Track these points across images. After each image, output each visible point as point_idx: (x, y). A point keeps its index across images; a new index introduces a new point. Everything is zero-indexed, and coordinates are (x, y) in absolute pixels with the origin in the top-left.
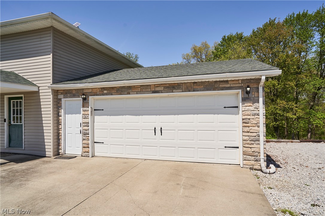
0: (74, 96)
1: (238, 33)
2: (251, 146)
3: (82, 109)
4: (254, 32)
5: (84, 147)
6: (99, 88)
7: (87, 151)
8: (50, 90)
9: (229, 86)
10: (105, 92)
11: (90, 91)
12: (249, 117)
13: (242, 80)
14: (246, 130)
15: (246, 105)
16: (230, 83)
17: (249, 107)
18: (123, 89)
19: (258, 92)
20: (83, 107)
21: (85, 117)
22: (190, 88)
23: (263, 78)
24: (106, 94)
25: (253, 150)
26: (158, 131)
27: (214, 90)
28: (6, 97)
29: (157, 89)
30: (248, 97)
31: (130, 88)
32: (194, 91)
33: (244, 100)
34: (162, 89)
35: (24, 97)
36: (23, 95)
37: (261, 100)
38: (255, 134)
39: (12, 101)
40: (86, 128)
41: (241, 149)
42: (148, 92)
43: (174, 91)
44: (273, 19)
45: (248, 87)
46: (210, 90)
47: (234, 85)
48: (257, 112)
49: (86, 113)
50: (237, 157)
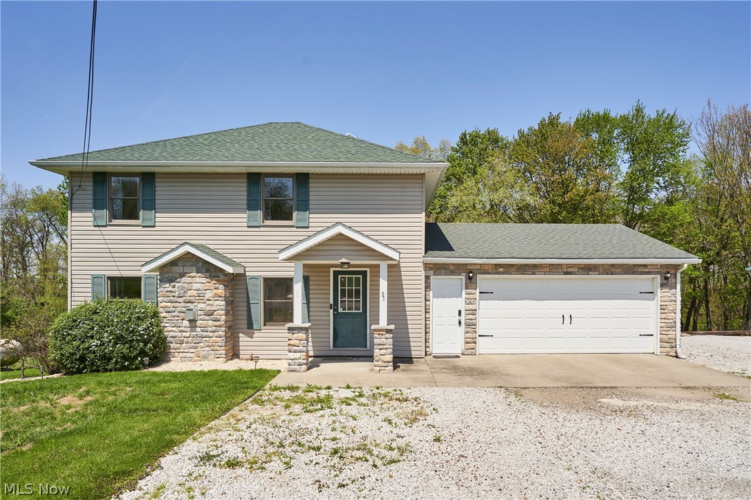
0: (452, 273)
1: (490, 130)
2: (667, 333)
3: (464, 291)
4: (521, 133)
5: (467, 343)
6: (492, 265)
7: (472, 347)
8: (421, 264)
9: (647, 270)
10: (502, 270)
11: (479, 267)
12: (666, 303)
13: (661, 265)
14: (663, 317)
15: (663, 290)
16: (649, 267)
17: (667, 293)
18: (527, 268)
19: (676, 278)
20: (467, 288)
21: (469, 301)
22: (608, 271)
23: (686, 266)
24: (503, 273)
25: (669, 336)
26: (567, 320)
27: (633, 273)
28: (332, 270)
29: (570, 270)
30: (666, 283)
31: (535, 266)
32: (612, 274)
33: (662, 285)
34: (575, 270)
35: (371, 272)
36: (368, 270)
37: (679, 286)
38: (671, 321)
39: (339, 276)
40: (471, 317)
41: (657, 337)
42: (558, 273)
43: (590, 273)
44: (555, 114)
45: (668, 273)
46: (629, 274)
47: (653, 270)
48: (675, 299)
49: (471, 296)
50: (653, 345)
